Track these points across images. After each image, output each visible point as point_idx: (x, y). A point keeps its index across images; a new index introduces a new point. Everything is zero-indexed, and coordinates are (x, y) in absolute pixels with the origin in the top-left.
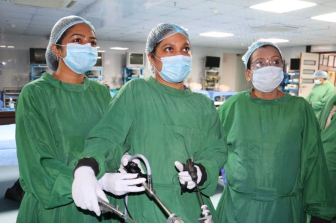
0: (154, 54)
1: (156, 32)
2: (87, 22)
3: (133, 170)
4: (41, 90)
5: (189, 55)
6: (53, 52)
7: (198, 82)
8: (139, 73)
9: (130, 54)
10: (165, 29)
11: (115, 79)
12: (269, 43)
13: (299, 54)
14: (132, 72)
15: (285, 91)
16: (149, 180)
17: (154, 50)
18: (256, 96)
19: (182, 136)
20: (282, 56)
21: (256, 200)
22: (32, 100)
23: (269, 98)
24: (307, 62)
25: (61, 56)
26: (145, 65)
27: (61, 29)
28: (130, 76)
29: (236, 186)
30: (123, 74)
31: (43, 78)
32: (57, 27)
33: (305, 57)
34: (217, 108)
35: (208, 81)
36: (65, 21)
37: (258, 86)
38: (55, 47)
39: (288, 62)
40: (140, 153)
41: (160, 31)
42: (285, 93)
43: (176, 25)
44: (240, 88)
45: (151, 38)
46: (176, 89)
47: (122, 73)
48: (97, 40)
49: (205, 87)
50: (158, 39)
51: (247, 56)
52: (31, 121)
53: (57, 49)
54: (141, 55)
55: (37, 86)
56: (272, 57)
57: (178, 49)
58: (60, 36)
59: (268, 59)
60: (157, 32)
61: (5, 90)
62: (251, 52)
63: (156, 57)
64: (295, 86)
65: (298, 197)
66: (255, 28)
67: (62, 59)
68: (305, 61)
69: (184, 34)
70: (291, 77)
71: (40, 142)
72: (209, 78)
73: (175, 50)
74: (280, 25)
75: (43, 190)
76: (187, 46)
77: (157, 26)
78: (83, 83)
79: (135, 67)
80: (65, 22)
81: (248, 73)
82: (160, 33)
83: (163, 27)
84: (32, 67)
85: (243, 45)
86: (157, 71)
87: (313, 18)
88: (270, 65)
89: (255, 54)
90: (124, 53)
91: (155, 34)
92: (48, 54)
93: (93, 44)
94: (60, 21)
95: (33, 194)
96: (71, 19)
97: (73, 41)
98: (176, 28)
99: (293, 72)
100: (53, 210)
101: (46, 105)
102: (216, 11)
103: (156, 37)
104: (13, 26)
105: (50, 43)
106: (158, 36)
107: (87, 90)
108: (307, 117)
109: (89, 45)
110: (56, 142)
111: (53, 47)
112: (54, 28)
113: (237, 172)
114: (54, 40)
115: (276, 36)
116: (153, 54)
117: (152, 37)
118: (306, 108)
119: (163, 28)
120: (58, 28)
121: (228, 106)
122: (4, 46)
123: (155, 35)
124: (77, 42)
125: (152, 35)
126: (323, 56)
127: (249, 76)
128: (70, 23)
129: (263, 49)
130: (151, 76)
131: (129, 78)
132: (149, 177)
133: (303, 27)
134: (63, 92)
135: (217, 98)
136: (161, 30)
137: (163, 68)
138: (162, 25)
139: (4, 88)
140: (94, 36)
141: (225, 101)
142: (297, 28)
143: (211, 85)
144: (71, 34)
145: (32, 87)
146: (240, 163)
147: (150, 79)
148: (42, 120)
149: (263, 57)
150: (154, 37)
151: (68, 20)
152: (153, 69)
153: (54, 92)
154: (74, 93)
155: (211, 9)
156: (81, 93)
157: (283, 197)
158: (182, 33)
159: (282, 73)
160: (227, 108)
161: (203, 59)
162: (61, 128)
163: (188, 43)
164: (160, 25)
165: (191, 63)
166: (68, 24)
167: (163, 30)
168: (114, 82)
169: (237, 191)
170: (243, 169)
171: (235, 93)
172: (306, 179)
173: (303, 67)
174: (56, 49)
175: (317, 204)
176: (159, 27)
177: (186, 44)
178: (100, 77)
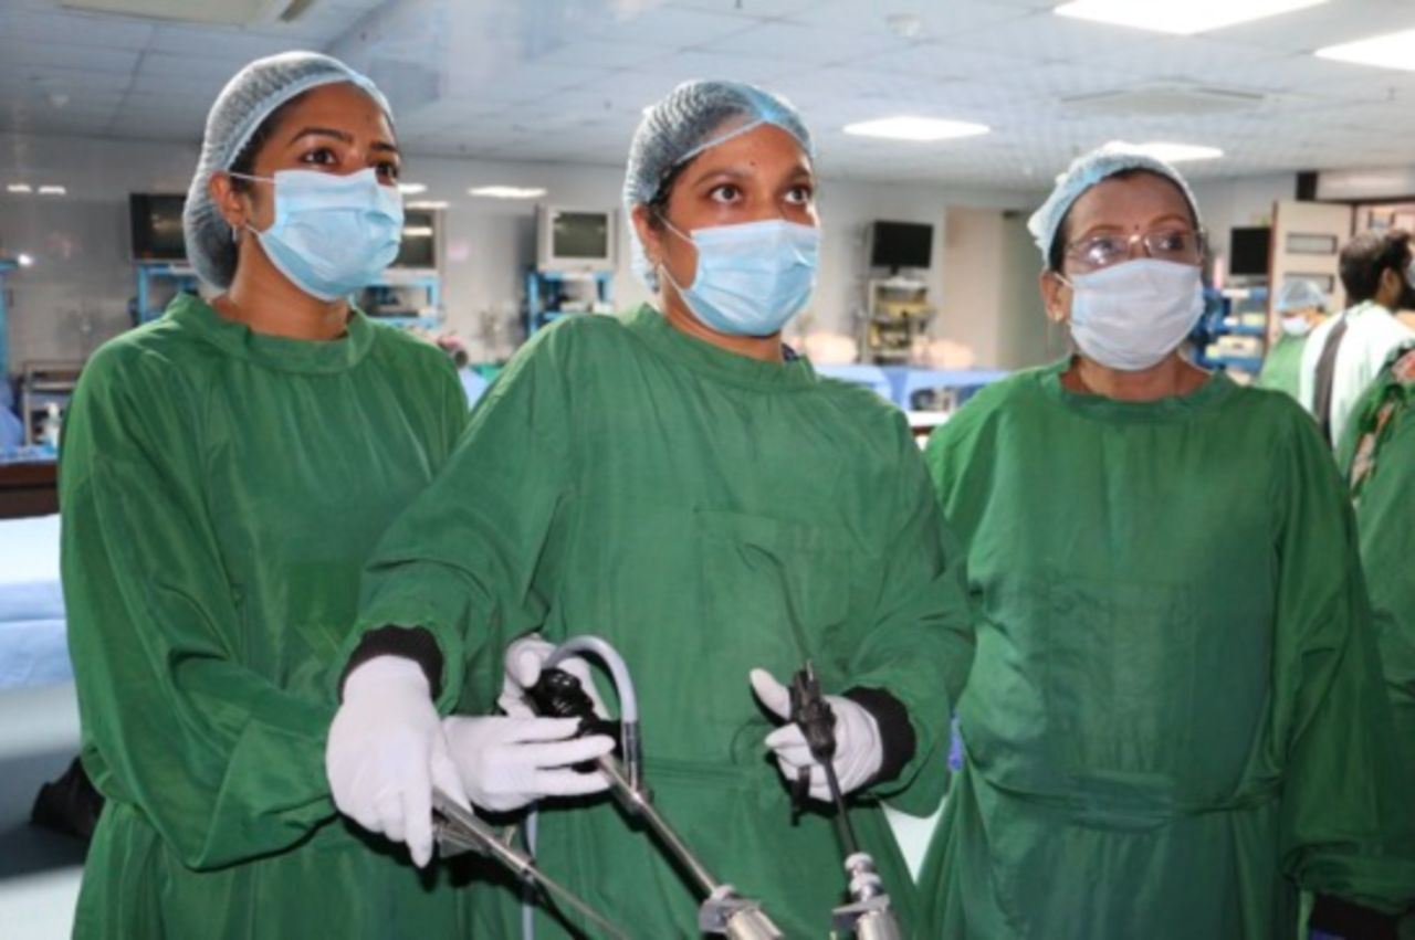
0: (664, 213)
1: (670, 118)
2: (362, 80)
3: (560, 703)
4: (166, 369)
5: (808, 221)
6: (214, 205)
7: (840, 332)
8: (593, 292)
9: (552, 214)
10: (710, 106)
11: (493, 319)
12: (1146, 159)
13: (1268, 210)
14: (561, 292)
15: (1209, 365)
16: (629, 743)
17: (660, 192)
18: (1086, 388)
19: (771, 556)
20: (1200, 219)
21: (1082, 824)
22: (128, 411)
23: (1141, 394)
24: (1299, 244)
25: (248, 221)
26: (616, 259)
27: (252, 107)
28: (555, 307)
29: (1003, 765)
30: (526, 301)
31: (174, 318)
32: (233, 101)
33: (1292, 219)
34: (922, 441)
35: (883, 327)
36: (269, 74)
37: (1094, 343)
38: (224, 185)
39: (1221, 241)
40: (594, 632)
41: (690, 113)
42: (1212, 373)
43: (757, 87)
44: (1017, 352)
45: (648, 140)
46: (748, 360)
47: (521, 294)
48: (401, 156)
49: (872, 353)
50: (680, 148)
51: (1051, 217)
52: (125, 499)
53: (231, 195)
54: (601, 219)
55: (150, 352)
56: (1157, 223)
57: (766, 194)
58: (247, 137)
59: (1137, 228)
60: (676, 119)
61: (30, 370)
62: (1067, 198)
63: (669, 226)
64: (1250, 345)
65: (1263, 812)
66: (1077, 100)
67: (254, 236)
68: (1292, 236)
69: (791, 130)
70: (1234, 305)
71: (167, 587)
72: (886, 312)
73: (750, 198)
74: (1184, 87)
75: (180, 792)
76: (800, 180)
77: (677, 91)
78: (344, 335)
79: (575, 269)
80: (265, 78)
81: (1052, 285)
82: (687, 124)
83: (703, 98)
84: (142, 272)
85: (1028, 171)
86: (674, 284)
87: (1327, 53)
88: (1148, 254)
89: (1081, 210)
90: (529, 211)
91: (665, 125)
92: (195, 213)
93: (386, 172)
94: (246, 75)
95: (136, 807)
96: (292, 66)
97: (302, 161)
98: (755, 102)
99: (1241, 286)
100: (225, 872)
101: (186, 429)
102: (912, 29)
103: (672, 138)
104: (60, 100)
105: (202, 169)
106: (680, 135)
107: (361, 365)
108: (1303, 474)
109: (369, 174)
110: (233, 585)
111: (218, 187)
112: (219, 103)
113: (1006, 707)
114: (222, 154)
115: (1168, 134)
116: (656, 213)
117: (654, 139)
118: (1298, 436)
119: (699, 103)
120: (237, 103)
121: (968, 432)
122: (23, 188)
123: (665, 129)
124: (316, 166)
125: (654, 129)
126: (1371, 215)
127: (1056, 300)
128: (289, 82)
129: (1115, 185)
130: (646, 306)
131: (548, 315)
132: (628, 733)
133: (1284, 91)
134: (259, 375)
135: (923, 399)
136: (695, 111)
137: (700, 275)
138: (697, 87)
139: (25, 364)
140: (390, 139)
141: (953, 410)
142: (1258, 97)
143: (895, 342)
144: (294, 131)
145: (129, 355)
146: (1017, 668)
147: (641, 315)
148: (174, 496)
149: (1116, 221)
150: (664, 137)
151: (280, 71)
152: (653, 275)
153: (221, 374)
154: (308, 376)
155: (892, 19)
156: (336, 376)
157: (1199, 813)
158: (784, 127)
159: (1199, 287)
160: (964, 437)
161: (860, 233)
162: (252, 525)
163: (807, 165)
164: (689, 89)
165: (816, 254)
166: (279, 88)
167: (700, 109)
168: (486, 333)
169: (1004, 786)
170: (1031, 697)
171: (996, 376)
172: (1297, 737)
173: (1283, 261)
174: (227, 194)
175: (1340, 846)
176: (684, 97)
177: (800, 171)
178: (427, 312)
